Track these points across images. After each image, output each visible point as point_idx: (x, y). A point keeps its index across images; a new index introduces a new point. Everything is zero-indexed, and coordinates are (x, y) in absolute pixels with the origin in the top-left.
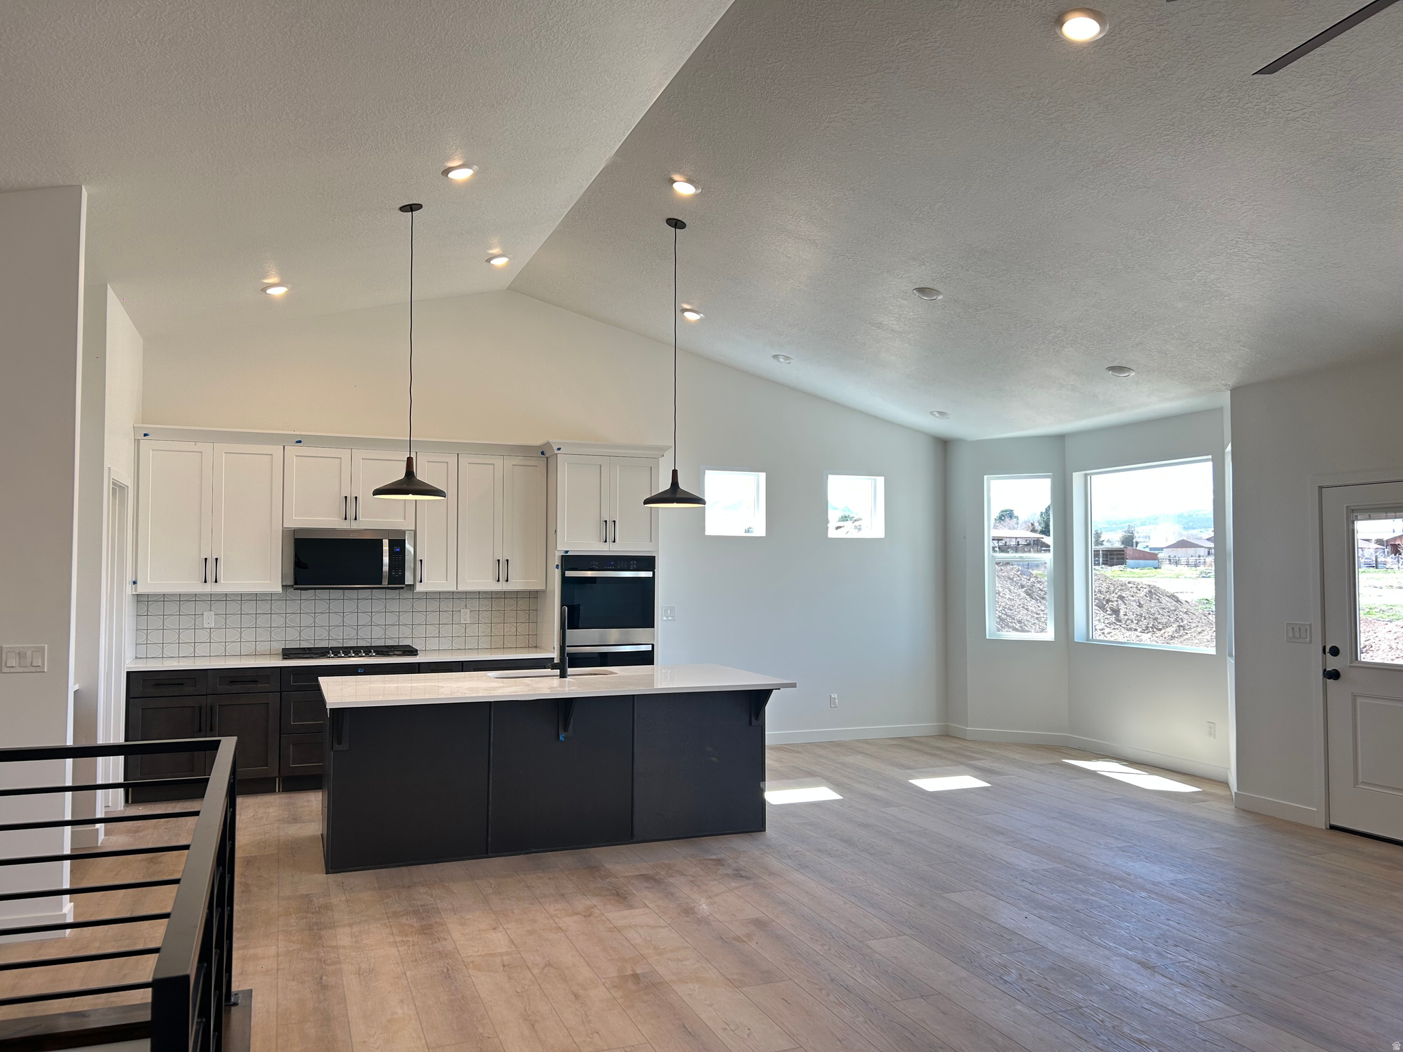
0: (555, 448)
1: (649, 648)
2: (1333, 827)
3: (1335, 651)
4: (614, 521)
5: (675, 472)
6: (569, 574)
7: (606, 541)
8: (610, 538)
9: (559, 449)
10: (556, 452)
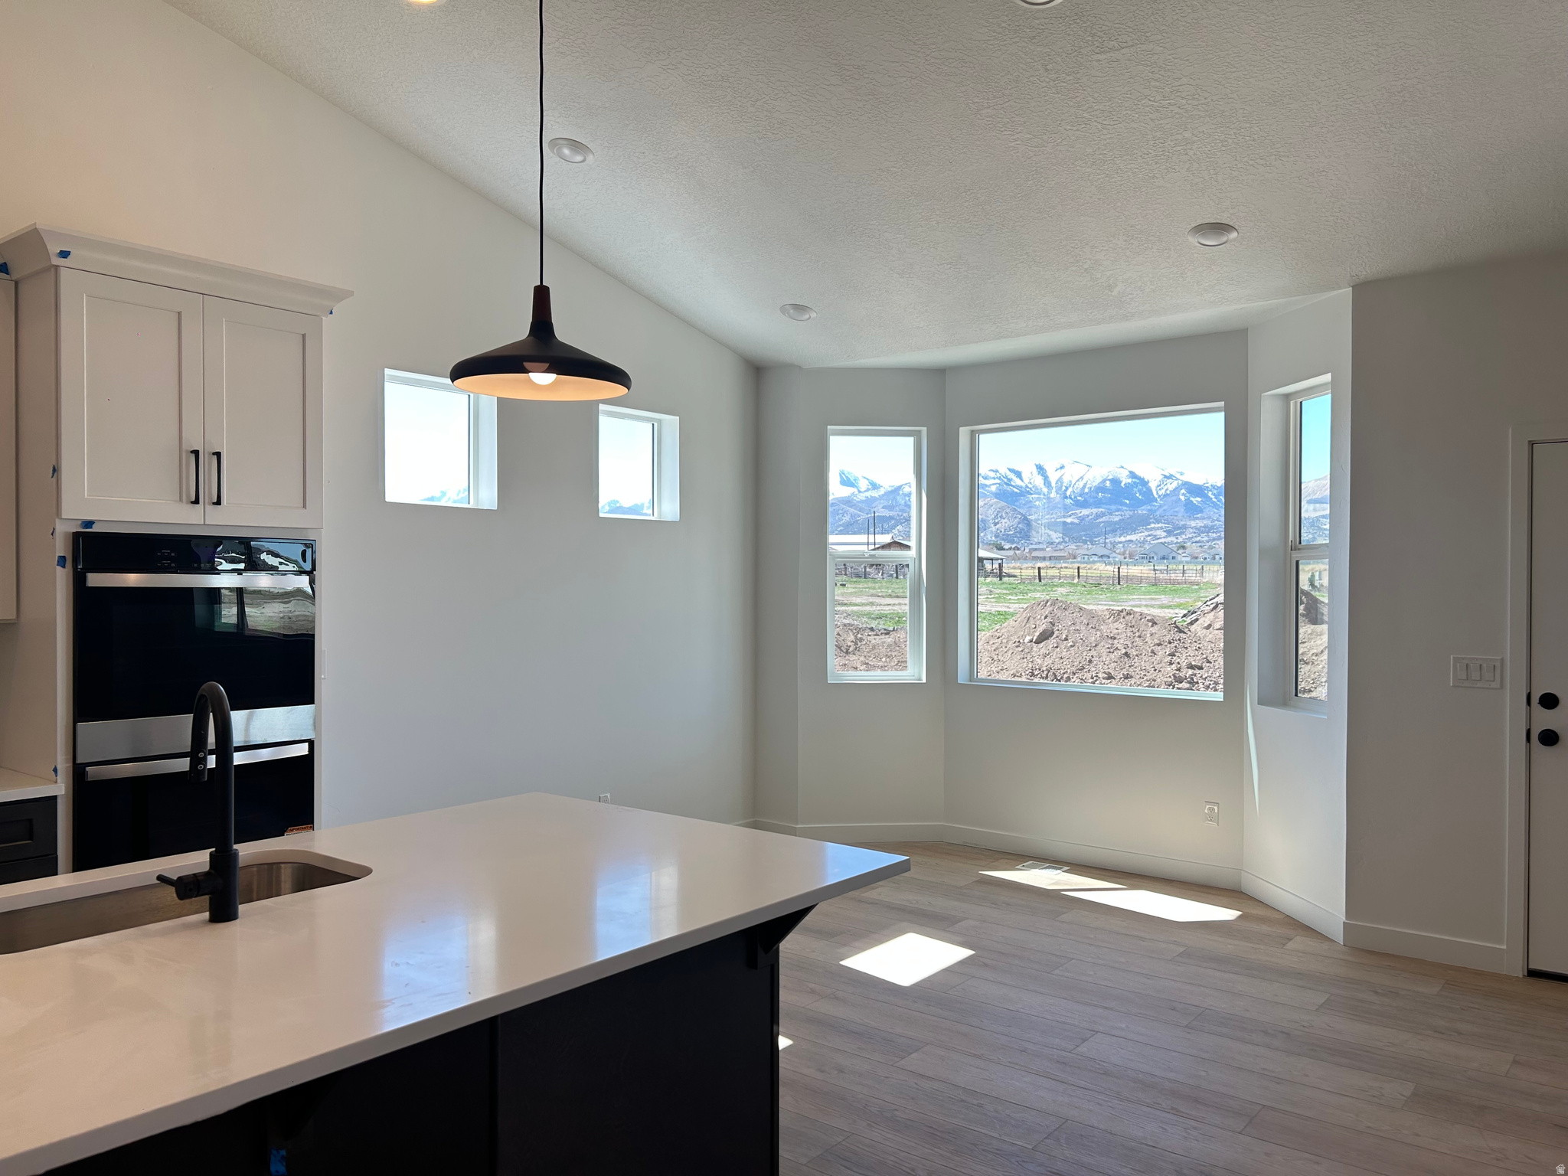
0: (54, 248)
1: (302, 750)
2: (1533, 974)
3: (1550, 701)
4: (218, 455)
5: (542, 295)
6: (95, 580)
7: (197, 502)
8: (208, 491)
9: (64, 254)
10: (56, 261)
